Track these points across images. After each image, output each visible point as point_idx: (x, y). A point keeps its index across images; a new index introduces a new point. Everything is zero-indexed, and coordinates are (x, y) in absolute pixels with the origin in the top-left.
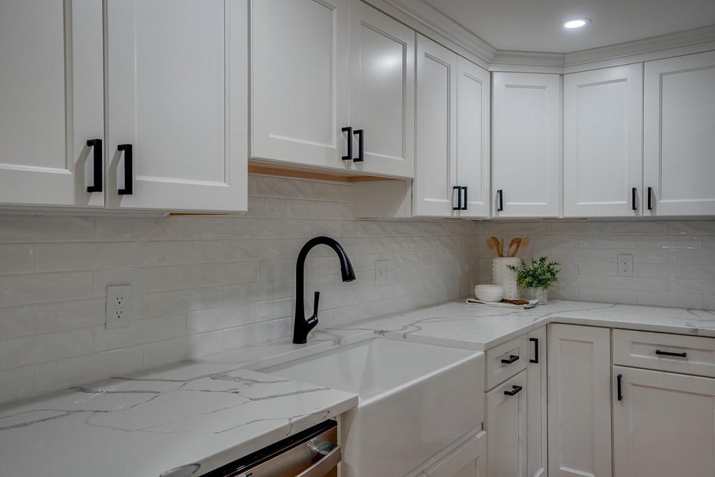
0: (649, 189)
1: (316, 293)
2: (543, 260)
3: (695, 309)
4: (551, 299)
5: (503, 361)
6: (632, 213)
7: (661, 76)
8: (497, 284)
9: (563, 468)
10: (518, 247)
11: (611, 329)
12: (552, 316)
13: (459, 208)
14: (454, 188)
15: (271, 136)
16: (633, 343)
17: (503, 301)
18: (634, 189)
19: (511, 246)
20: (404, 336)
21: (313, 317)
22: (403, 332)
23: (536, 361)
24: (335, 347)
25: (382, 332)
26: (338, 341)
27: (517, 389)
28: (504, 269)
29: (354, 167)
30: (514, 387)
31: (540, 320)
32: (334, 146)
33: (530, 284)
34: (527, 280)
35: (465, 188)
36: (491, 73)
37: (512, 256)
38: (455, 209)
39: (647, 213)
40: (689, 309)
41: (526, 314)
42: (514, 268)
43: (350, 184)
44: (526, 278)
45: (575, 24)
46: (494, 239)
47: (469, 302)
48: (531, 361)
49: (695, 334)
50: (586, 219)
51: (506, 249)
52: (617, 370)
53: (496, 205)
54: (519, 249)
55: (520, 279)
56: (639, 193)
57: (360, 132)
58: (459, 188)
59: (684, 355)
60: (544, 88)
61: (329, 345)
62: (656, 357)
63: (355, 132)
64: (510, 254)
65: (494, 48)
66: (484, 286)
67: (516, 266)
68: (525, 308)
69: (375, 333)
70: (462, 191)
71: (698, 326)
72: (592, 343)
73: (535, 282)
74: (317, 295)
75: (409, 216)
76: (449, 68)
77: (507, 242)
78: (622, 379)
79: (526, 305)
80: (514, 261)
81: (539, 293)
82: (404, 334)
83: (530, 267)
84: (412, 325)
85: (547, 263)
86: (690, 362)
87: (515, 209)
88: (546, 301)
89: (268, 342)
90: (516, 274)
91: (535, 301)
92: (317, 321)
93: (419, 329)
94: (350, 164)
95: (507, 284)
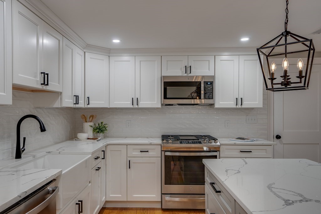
0: (137, 98)
1: (24, 138)
2: (102, 123)
3: (149, 138)
4: (105, 137)
5: (95, 159)
6: (132, 106)
7: (140, 61)
8: (85, 133)
9: (111, 195)
10: (93, 118)
11: (127, 145)
12: (108, 142)
13: (76, 104)
14: (74, 96)
15: (19, 75)
16: (134, 149)
17: (88, 139)
18: (133, 98)
19: (90, 118)
20: (59, 153)
21: (23, 148)
22: (58, 151)
23: (104, 158)
24: (33, 159)
25: (49, 152)
26: (34, 156)
27: (99, 168)
28: (88, 127)
29: (45, 87)
30: (98, 168)
31: (105, 144)
32: (38, 79)
33: (98, 132)
34: (97, 130)
35: (78, 96)
36: (85, 52)
37: (91, 122)
38: (74, 104)
39: (136, 106)
40: (147, 138)
41: (97, 143)
42: (92, 126)
43: (32, 93)
44: (96, 130)
45: (116, 41)
46: (84, 115)
47: (75, 140)
48: (102, 159)
49: (151, 144)
50: (116, 108)
51: (88, 120)
52: (129, 159)
53: (87, 102)
54: (93, 119)
55: (94, 130)
56: (134, 99)
57: (47, 74)
58: (76, 96)
59: (148, 151)
60: (103, 60)
61: (31, 158)
62: (140, 153)
63: (46, 74)
64: (90, 121)
65: (86, 43)
66: (81, 134)
67: (92, 125)
68: (97, 141)
69: (46, 153)
70: (77, 97)
71: (151, 142)
72: (120, 151)
73: (100, 131)
74: (24, 139)
75: (60, 107)
76: (72, 50)
77: (89, 117)
78: (130, 161)
79: (97, 140)
80: (92, 124)
81: (101, 135)
82: (59, 152)
83: (97, 125)
84: (59, 149)
85: (103, 124)
86: (149, 153)
87: (94, 104)
88: (103, 138)
89: (3, 159)
90: (92, 128)
91: (100, 138)
92: (25, 149)
93: (64, 150)
94: (43, 87)
95: (89, 132)
